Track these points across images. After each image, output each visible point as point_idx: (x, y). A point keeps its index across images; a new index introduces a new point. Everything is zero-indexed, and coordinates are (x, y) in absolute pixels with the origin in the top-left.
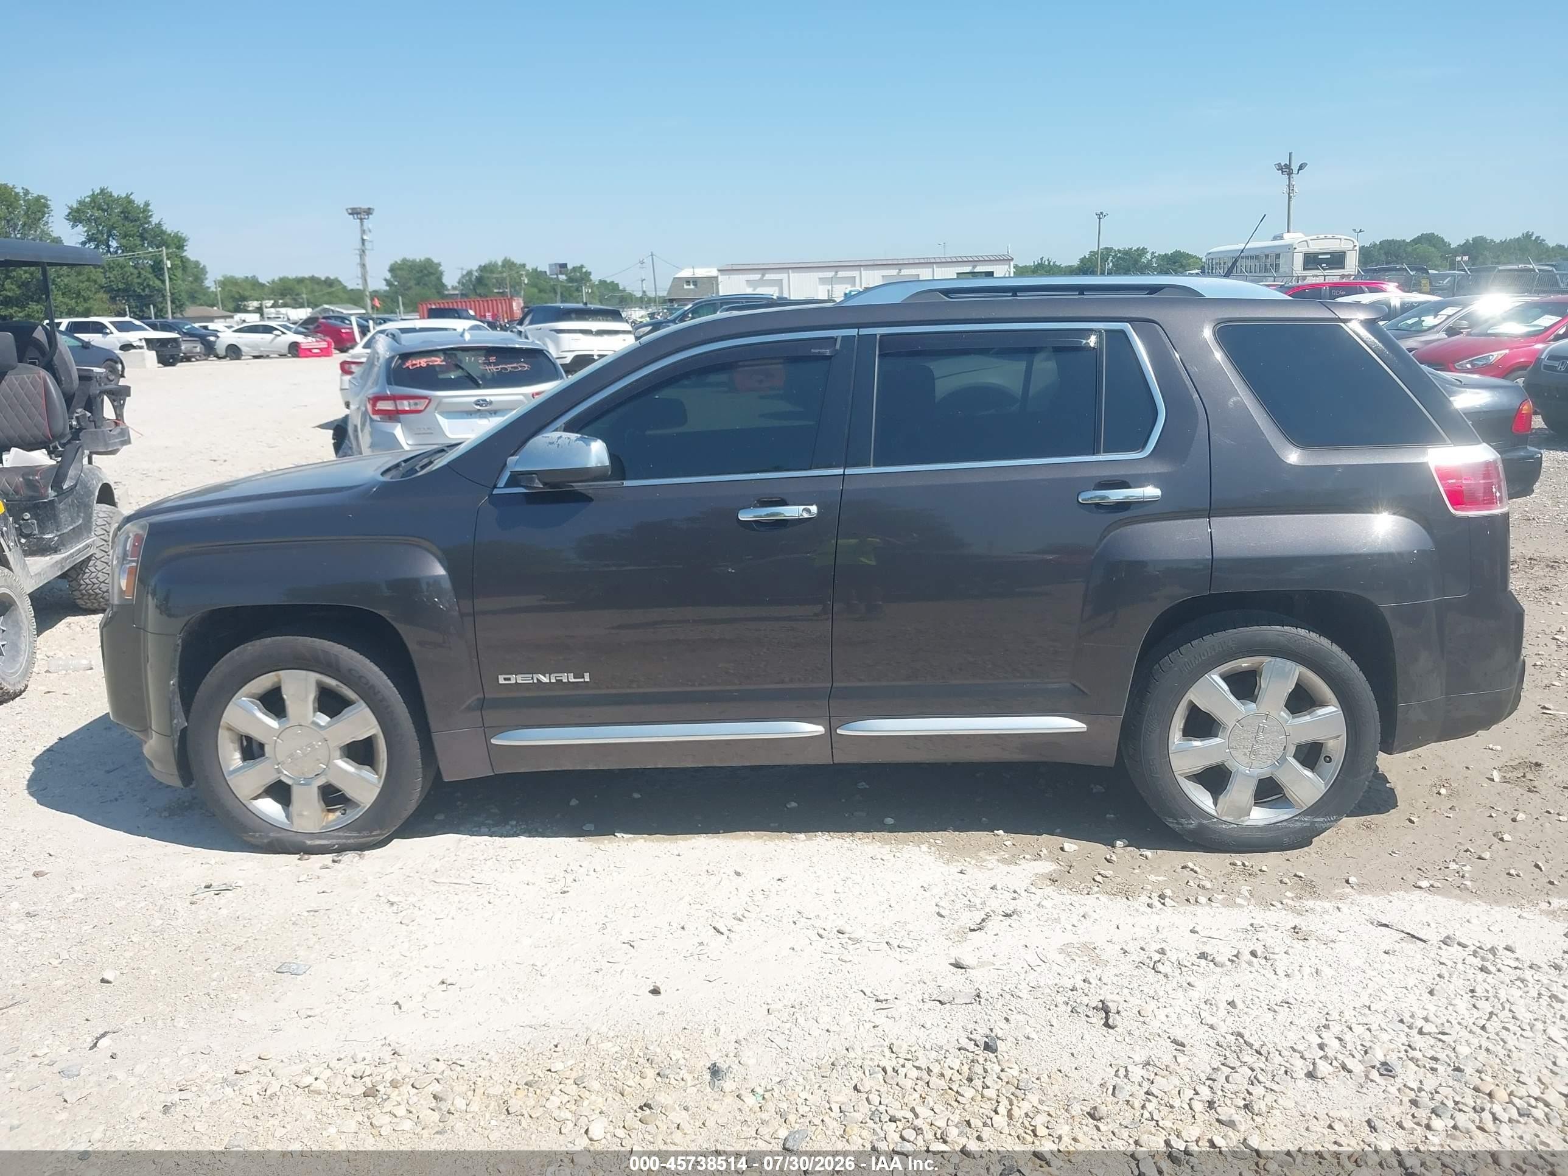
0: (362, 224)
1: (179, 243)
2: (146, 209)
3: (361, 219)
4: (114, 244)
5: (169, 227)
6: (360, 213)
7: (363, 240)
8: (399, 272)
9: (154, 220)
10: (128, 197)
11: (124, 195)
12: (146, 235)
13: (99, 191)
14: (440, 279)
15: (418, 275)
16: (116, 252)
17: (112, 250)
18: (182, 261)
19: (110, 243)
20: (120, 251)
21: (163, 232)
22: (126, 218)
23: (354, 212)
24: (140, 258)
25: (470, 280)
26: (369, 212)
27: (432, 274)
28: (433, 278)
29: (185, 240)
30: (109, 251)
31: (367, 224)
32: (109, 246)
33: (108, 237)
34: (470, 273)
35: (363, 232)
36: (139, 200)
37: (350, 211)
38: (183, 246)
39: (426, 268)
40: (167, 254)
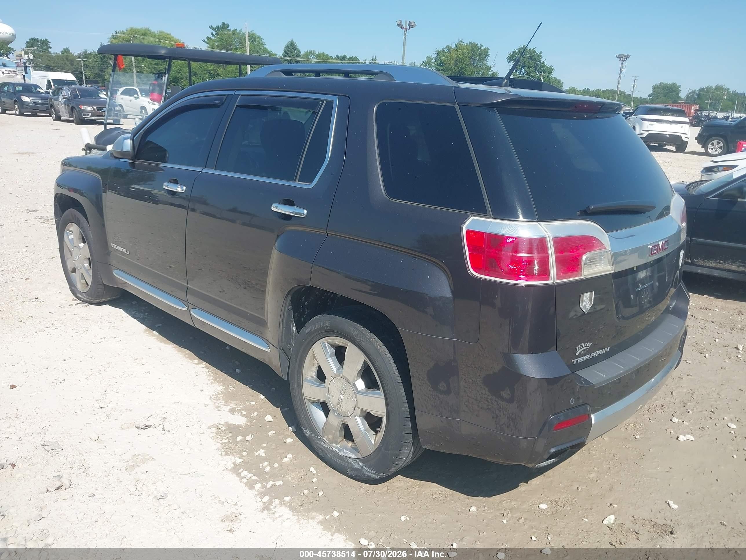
0: (622, 63)
1: (550, 71)
2: (539, 56)
3: (622, 60)
4: (523, 70)
5: (547, 64)
6: (622, 58)
7: (621, 71)
8: (657, 90)
9: (542, 60)
10: (534, 49)
11: (532, 49)
12: (537, 67)
13: (522, 47)
14: (678, 94)
15: (666, 91)
16: (524, 74)
17: (522, 73)
18: (549, 79)
19: (522, 70)
20: (525, 74)
21: (545, 66)
22: (531, 59)
23: (620, 57)
24: (532, 77)
25: (693, 96)
26: (627, 57)
27: (675, 91)
28: (674, 93)
29: (553, 70)
30: (521, 74)
31: (626, 63)
32: (521, 71)
33: (522, 67)
34: (694, 92)
35: (622, 67)
36: (538, 51)
37: (618, 56)
38: (551, 73)
39: (671, 88)
40: (543, 76)
